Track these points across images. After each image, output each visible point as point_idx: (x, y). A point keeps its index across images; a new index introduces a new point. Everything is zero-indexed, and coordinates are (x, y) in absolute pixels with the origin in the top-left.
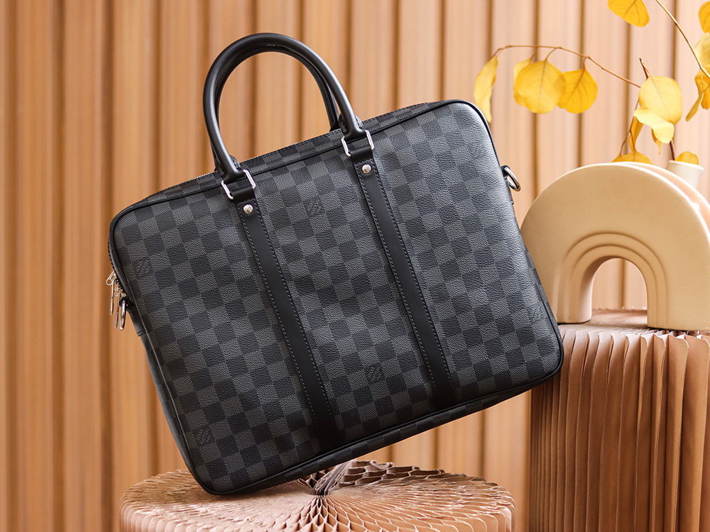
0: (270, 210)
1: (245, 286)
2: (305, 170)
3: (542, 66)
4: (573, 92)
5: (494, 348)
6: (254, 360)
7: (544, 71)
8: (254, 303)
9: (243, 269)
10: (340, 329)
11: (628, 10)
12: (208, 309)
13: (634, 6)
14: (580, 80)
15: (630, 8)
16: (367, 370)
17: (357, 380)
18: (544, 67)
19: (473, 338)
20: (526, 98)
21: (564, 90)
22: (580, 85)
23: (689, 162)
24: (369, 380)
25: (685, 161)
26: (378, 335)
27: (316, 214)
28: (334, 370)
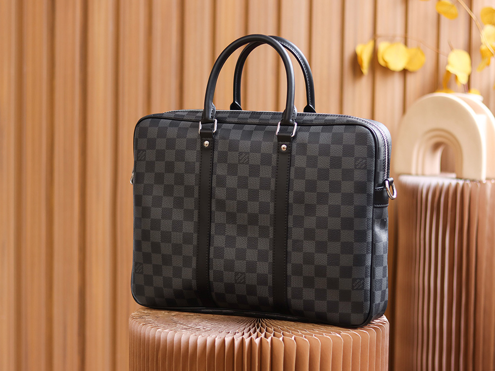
0: (219, 149)
1: (189, 191)
2: (250, 133)
5: (321, 295)
6: (177, 237)
8: (190, 203)
9: (191, 180)
10: (230, 241)
12: (164, 195)
17: (229, 277)
19: (309, 282)
24: (236, 280)
26: (252, 255)
27: (243, 163)
28: (217, 264)
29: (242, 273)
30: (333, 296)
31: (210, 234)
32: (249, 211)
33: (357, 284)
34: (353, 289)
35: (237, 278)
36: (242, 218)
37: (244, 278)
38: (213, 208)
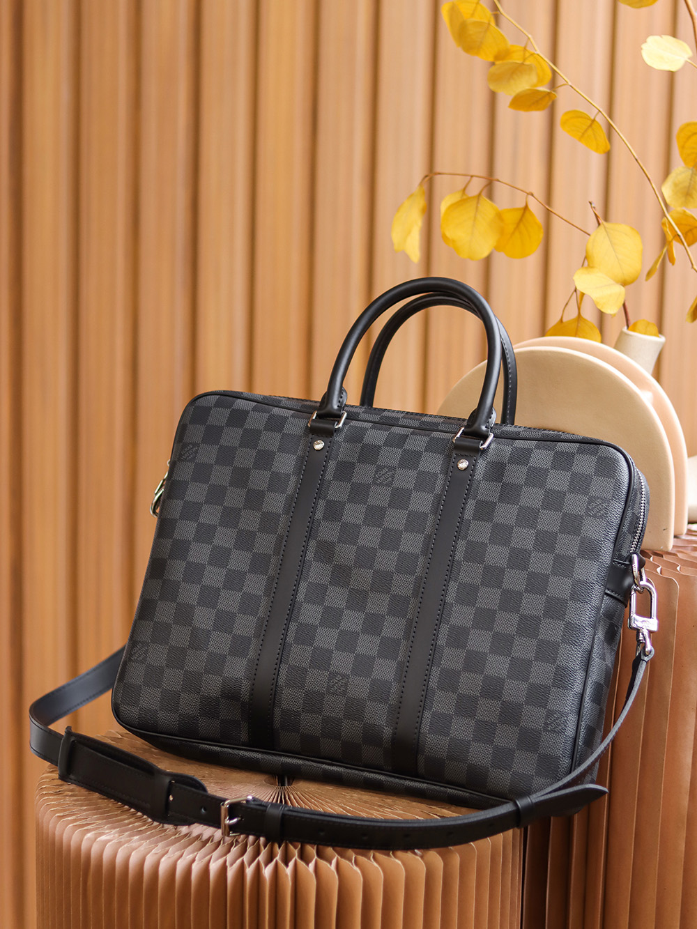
2: (403, 438)
3: (475, 202)
4: (513, 233)
5: (485, 732)
7: (477, 208)
8: (266, 543)
9: (277, 503)
10: (332, 617)
11: (583, 134)
12: (221, 525)
13: (590, 129)
14: (521, 220)
15: (586, 131)
16: (333, 675)
17: (316, 680)
18: (478, 203)
20: (453, 241)
21: (502, 232)
22: (522, 226)
23: (645, 333)
24: (329, 688)
25: (640, 332)
26: (367, 645)
27: (381, 484)
28: (299, 655)
29: (344, 676)
30: (506, 737)
31: (294, 600)
32: (377, 566)
33: (555, 720)
34: (546, 730)
35: (331, 684)
36: (363, 578)
37: (346, 685)
38: (310, 555)
